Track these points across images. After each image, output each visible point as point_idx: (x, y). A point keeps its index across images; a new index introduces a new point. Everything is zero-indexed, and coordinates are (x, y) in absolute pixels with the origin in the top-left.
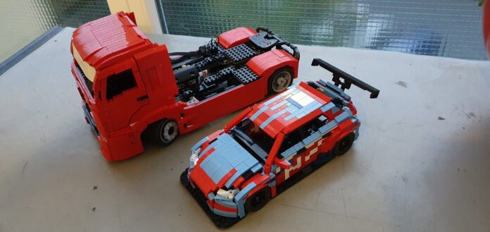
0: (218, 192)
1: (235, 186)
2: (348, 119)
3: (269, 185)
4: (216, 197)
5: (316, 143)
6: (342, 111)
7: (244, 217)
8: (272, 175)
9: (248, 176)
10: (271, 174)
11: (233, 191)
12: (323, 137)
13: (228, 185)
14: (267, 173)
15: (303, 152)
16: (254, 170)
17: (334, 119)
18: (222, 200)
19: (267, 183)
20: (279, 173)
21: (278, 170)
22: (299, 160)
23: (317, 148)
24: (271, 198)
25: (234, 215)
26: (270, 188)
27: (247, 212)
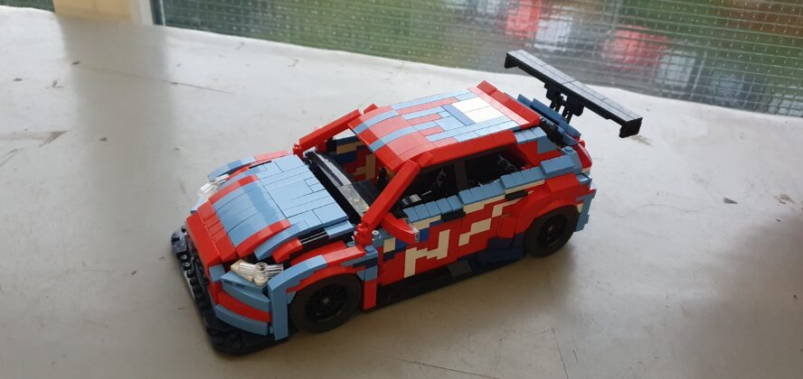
0: (234, 267)
1: (277, 257)
2: (569, 174)
3: (361, 274)
4: (227, 277)
5: (489, 208)
6: (558, 154)
7: (283, 341)
8: (372, 251)
9: (315, 240)
10: (369, 248)
11: (268, 267)
12: (509, 197)
13: (259, 253)
14: (362, 244)
15: (455, 220)
16: (331, 232)
17: (538, 164)
18: (238, 285)
19: (355, 266)
20: (391, 254)
21: (390, 246)
22: (444, 237)
23: (489, 221)
24: (361, 309)
25: (259, 327)
26: (362, 282)
27: (293, 328)
